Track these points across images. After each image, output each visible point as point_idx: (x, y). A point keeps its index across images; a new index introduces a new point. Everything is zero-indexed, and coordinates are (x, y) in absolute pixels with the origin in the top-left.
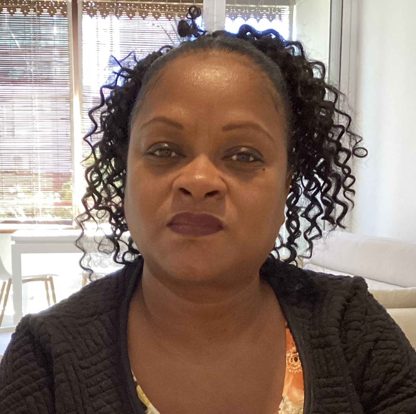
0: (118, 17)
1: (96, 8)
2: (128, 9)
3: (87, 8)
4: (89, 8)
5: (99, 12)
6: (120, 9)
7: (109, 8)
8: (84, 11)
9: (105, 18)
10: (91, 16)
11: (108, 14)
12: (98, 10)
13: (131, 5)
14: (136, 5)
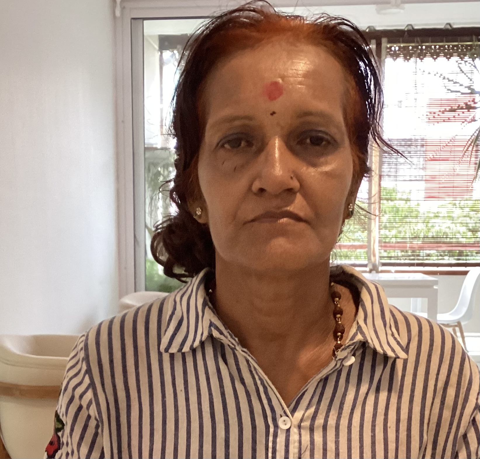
0: (422, 59)
1: (400, 52)
2: (433, 51)
3: (390, 52)
4: (392, 52)
5: (403, 56)
6: (424, 51)
7: (413, 52)
8: (388, 55)
9: (408, 62)
10: (395, 60)
11: (411, 57)
12: (402, 54)
13: (435, 46)
14: (440, 46)
